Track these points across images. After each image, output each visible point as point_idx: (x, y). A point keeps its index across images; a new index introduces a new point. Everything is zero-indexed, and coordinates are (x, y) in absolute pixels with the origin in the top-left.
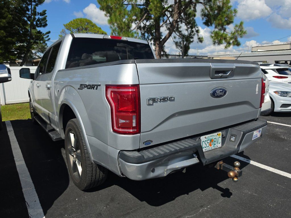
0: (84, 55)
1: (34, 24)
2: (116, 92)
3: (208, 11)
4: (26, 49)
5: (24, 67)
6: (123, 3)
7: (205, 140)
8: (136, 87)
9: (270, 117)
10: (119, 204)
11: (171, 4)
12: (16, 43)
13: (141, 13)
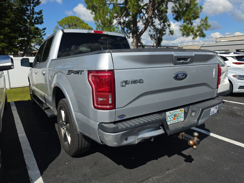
0: (73, 47)
1: (33, 22)
2: (95, 76)
3: (178, 8)
4: (26, 43)
5: (25, 57)
6: (106, 3)
7: (170, 115)
8: (112, 72)
9: (230, 97)
10: (100, 167)
11: (146, 3)
12: (18, 38)
13: (121, 11)
